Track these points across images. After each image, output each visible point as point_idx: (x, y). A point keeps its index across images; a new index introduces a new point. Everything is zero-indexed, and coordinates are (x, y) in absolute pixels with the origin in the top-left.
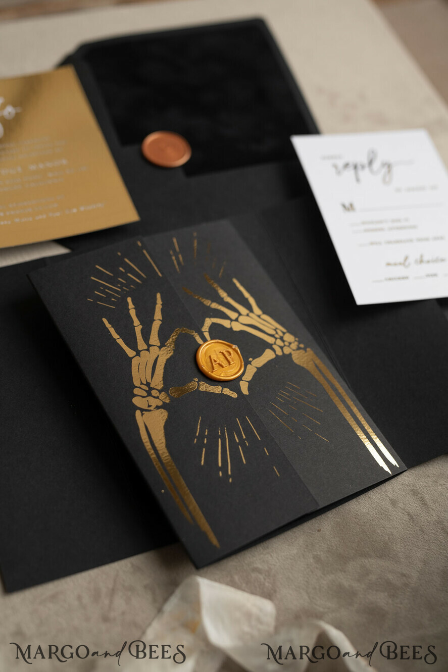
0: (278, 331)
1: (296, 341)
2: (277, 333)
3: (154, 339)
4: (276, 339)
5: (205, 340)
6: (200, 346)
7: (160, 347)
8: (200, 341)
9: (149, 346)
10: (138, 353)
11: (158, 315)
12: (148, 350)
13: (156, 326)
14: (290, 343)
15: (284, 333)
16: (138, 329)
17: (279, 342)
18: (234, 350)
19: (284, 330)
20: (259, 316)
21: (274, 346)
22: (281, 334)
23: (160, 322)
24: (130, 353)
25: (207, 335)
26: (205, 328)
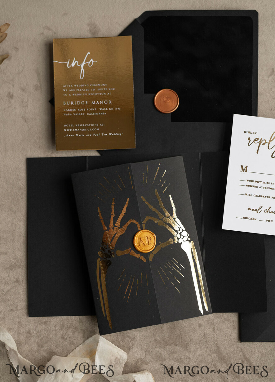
0: (180, 228)
1: (187, 236)
2: (179, 230)
3: (118, 224)
4: (178, 233)
5: (142, 229)
6: (139, 231)
7: (119, 228)
8: (139, 229)
9: (115, 226)
10: (108, 229)
11: (124, 211)
12: (113, 228)
13: (121, 217)
14: (184, 237)
15: (183, 231)
16: (112, 217)
17: (179, 236)
18: (154, 236)
19: (184, 229)
20: (174, 219)
21: (175, 237)
22: (181, 230)
23: (124, 215)
24: (105, 228)
25: (144, 226)
26: (144, 222)
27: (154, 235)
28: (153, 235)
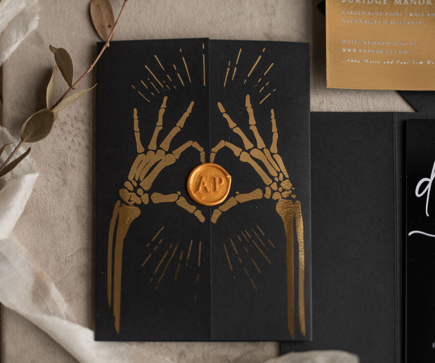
0: (281, 174)
1: (291, 189)
2: (278, 177)
3: (166, 144)
4: (274, 181)
5: (208, 161)
6: (200, 164)
7: (167, 153)
8: (203, 160)
9: (158, 148)
10: (146, 151)
11: (181, 123)
12: (155, 152)
13: (175, 131)
14: (284, 190)
15: (285, 178)
16: (157, 130)
17: (274, 186)
19: (287, 176)
20: (272, 154)
21: (267, 188)
22: (281, 178)
23: (180, 130)
24: (140, 148)
25: (212, 156)
26: (215, 150)
27: (229, 176)
28: (225, 175)
